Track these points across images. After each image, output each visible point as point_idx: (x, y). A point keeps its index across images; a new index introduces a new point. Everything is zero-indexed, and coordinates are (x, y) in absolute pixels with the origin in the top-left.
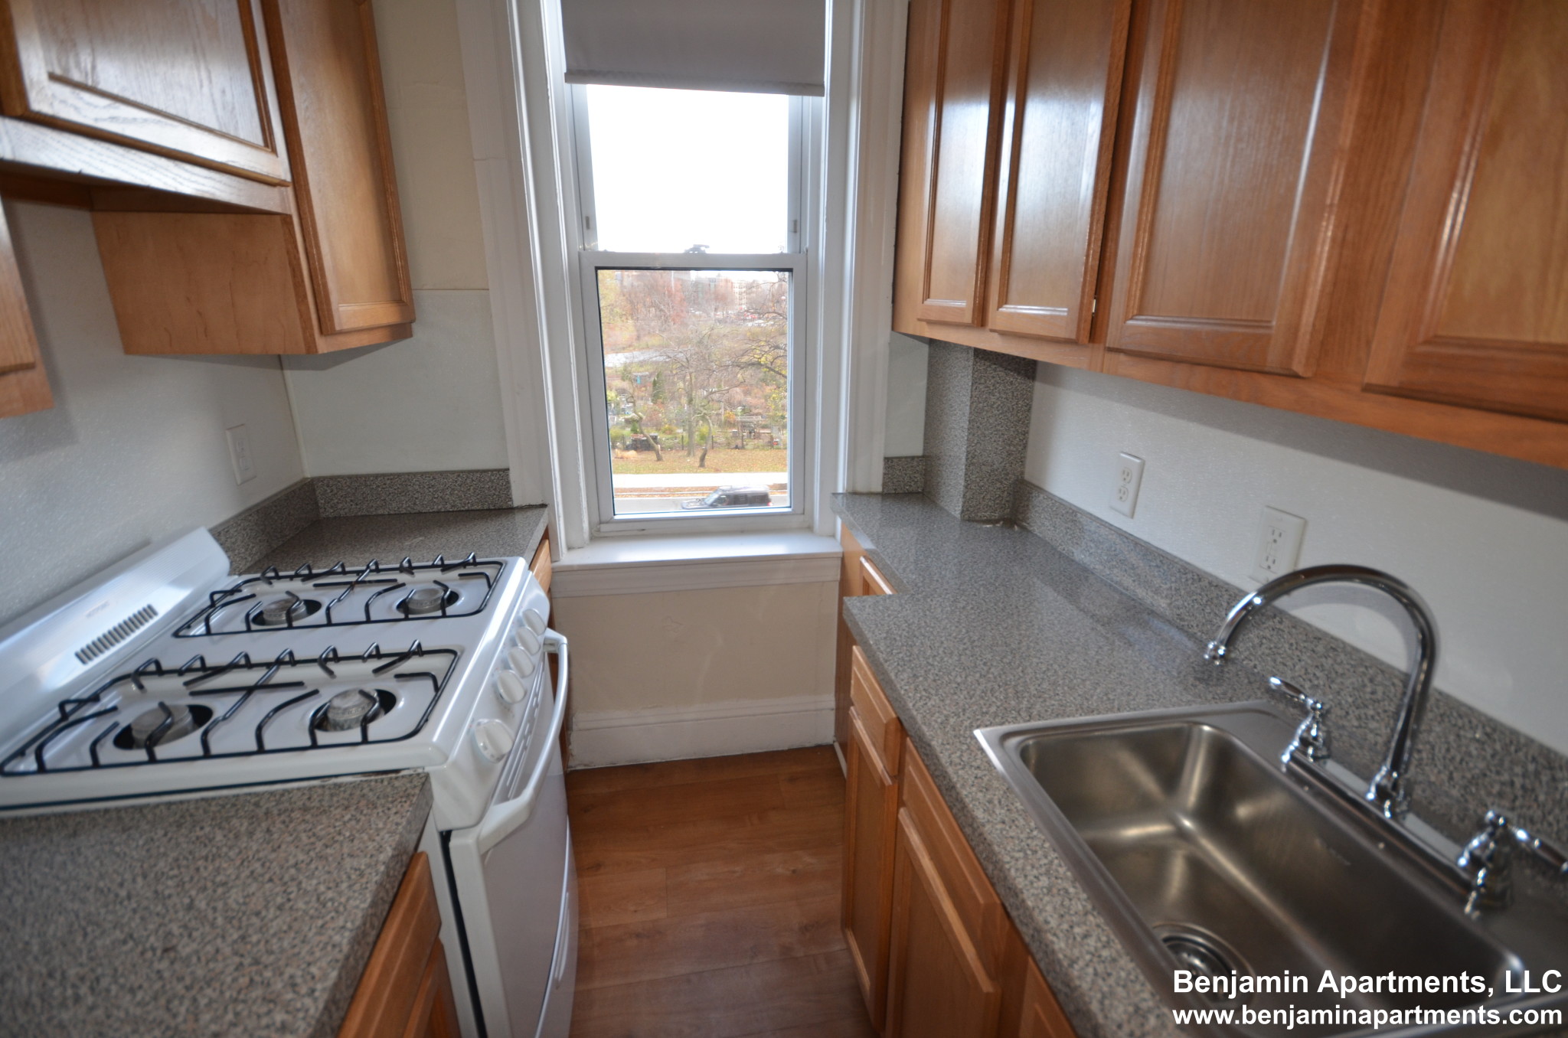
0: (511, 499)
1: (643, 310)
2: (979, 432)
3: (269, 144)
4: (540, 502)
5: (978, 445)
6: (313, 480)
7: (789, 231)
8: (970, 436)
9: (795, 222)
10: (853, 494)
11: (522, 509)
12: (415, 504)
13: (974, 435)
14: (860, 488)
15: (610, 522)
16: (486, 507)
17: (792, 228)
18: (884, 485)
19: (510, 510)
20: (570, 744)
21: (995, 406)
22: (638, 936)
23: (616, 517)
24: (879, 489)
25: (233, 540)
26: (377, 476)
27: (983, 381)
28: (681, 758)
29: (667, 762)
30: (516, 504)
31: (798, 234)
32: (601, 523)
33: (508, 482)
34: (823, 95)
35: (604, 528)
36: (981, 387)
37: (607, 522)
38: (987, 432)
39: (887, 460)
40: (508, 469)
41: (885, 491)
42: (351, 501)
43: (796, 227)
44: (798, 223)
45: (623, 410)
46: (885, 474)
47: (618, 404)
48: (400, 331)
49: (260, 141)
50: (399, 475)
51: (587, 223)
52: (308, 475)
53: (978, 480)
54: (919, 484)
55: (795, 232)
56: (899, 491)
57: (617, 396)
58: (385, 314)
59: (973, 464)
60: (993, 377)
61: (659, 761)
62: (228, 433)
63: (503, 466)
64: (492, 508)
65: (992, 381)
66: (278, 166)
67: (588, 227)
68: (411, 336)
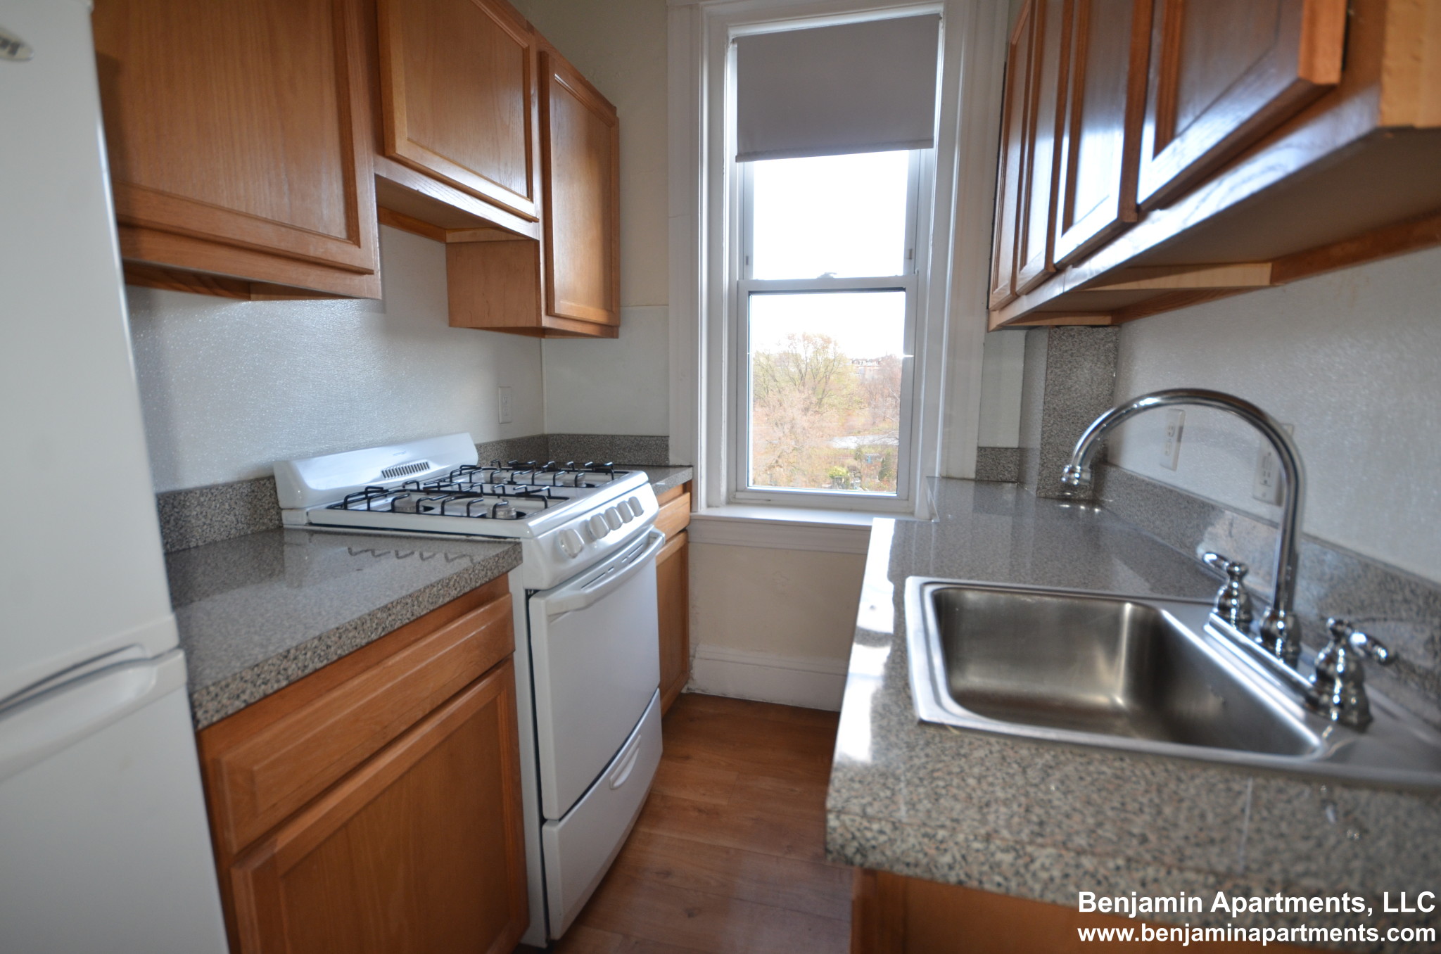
0: (668, 459)
1: (881, 399)
2: (1056, 413)
3: (530, 196)
4: (688, 464)
5: (1055, 425)
6: (548, 435)
7: (905, 258)
8: (1046, 417)
9: (911, 251)
10: (947, 478)
11: (675, 467)
12: (605, 457)
13: (1050, 416)
14: (953, 473)
15: (745, 490)
16: (650, 464)
17: (908, 256)
18: (977, 472)
19: (668, 466)
20: (692, 668)
21: (1073, 389)
22: (700, 811)
23: (749, 488)
24: (973, 476)
25: (488, 454)
26: (585, 436)
27: (1058, 365)
28: (780, 703)
29: (767, 703)
30: (672, 462)
31: (913, 260)
32: (737, 491)
33: (667, 446)
34: (931, 146)
35: (739, 495)
36: (1057, 371)
37: (742, 491)
38: (1064, 414)
39: (980, 449)
40: (668, 437)
41: (978, 478)
42: (568, 452)
43: (911, 255)
44: (913, 252)
45: (852, 485)
46: (978, 462)
47: (847, 479)
48: (609, 330)
49: (525, 195)
50: (598, 436)
51: (746, 260)
52: (547, 431)
53: (1055, 459)
54: (1013, 474)
55: (910, 258)
56: (992, 478)
57: (847, 472)
58: (595, 314)
59: (1050, 444)
60: (1070, 362)
61: (761, 701)
62: (499, 389)
63: (666, 435)
64: (655, 464)
65: (1069, 366)
66: (534, 208)
67: (747, 263)
68: (617, 337)
